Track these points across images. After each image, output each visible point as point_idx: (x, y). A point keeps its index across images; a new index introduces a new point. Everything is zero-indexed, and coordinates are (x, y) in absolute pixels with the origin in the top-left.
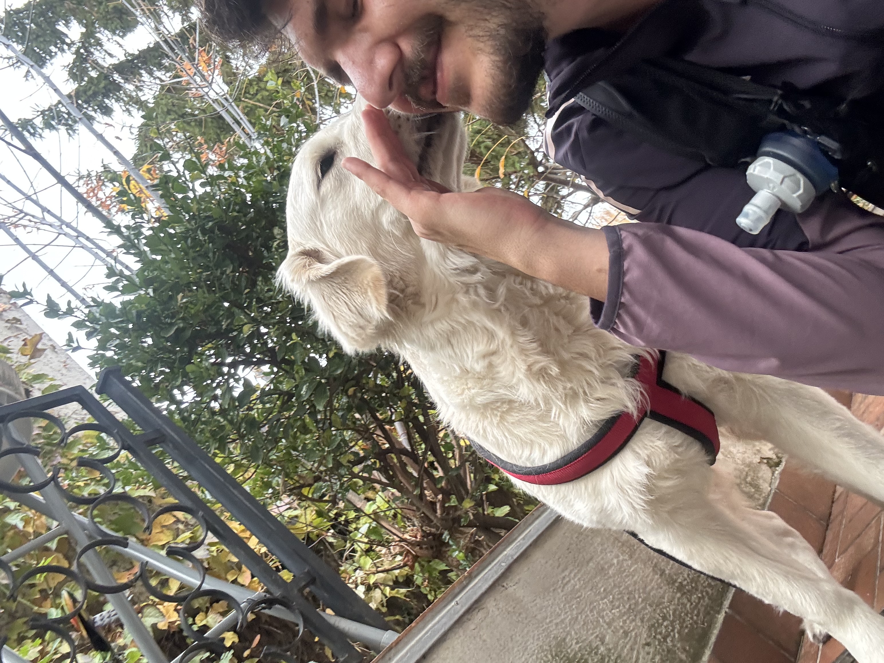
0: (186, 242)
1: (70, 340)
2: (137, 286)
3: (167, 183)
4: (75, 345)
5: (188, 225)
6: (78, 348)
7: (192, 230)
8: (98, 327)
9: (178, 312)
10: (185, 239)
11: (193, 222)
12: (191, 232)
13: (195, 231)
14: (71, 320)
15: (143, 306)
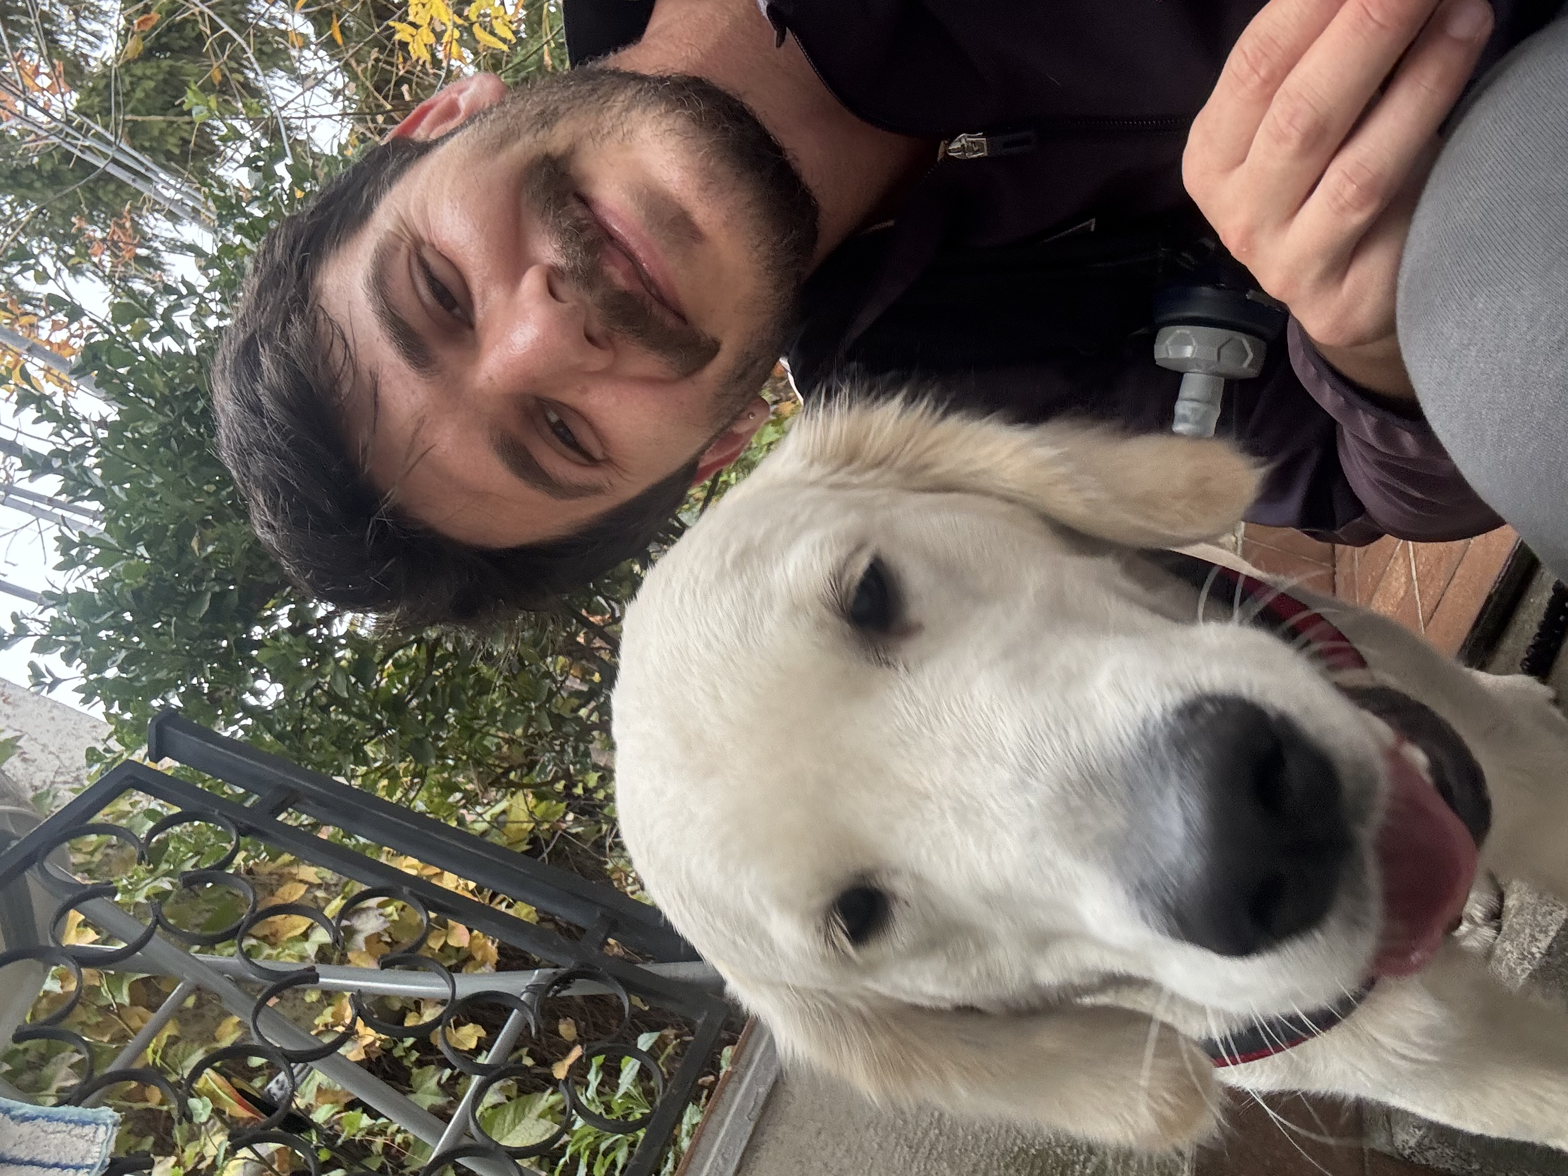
0: (168, 447)
1: (36, 674)
2: (116, 550)
3: (96, 357)
4: (49, 680)
5: (161, 417)
6: (56, 682)
7: (170, 424)
8: (78, 639)
9: (205, 571)
10: (166, 444)
11: (167, 409)
12: (170, 428)
13: (176, 424)
14: (29, 642)
15: (140, 579)
